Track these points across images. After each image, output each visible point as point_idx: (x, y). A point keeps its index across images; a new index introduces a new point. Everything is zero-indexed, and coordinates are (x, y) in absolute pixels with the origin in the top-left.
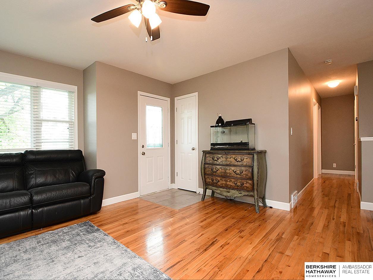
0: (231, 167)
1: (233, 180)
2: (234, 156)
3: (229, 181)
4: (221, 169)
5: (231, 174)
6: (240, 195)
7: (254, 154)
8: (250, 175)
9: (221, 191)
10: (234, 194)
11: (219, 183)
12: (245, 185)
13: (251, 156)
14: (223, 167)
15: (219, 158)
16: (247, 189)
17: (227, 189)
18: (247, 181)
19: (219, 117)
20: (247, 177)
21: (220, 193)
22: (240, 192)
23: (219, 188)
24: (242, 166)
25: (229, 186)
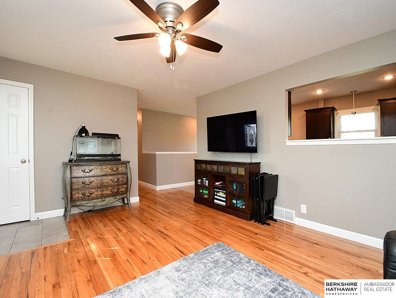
0: (107, 177)
1: (110, 188)
2: (109, 166)
3: (105, 190)
4: (96, 181)
5: (108, 183)
6: (115, 200)
7: (127, 163)
8: (125, 180)
9: (94, 203)
10: (109, 201)
11: (93, 195)
12: (121, 190)
13: (125, 165)
14: (99, 178)
15: (92, 170)
16: (122, 193)
17: (102, 198)
18: (123, 186)
19: (83, 127)
20: (123, 183)
21: (94, 205)
22: (115, 198)
23: (92, 200)
24: (118, 174)
25: (105, 195)
